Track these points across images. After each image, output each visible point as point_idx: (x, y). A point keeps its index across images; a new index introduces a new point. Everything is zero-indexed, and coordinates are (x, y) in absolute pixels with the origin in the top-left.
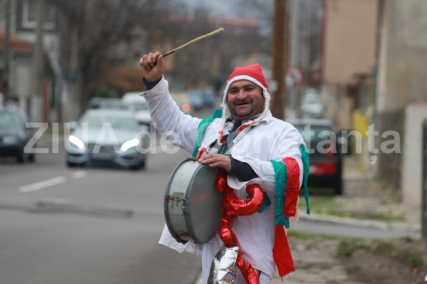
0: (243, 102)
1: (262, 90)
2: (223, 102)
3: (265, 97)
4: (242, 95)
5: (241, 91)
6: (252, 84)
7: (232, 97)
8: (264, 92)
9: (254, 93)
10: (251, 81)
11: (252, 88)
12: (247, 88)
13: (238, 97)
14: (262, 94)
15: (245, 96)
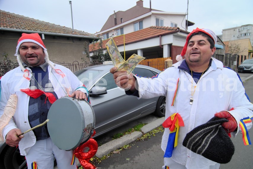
0: (31, 56)
1: (43, 49)
2: (17, 53)
3: (46, 54)
4: (30, 51)
5: (30, 49)
6: (37, 45)
7: (23, 52)
8: (44, 51)
9: (39, 51)
10: (36, 44)
11: (38, 47)
12: (34, 48)
13: (28, 53)
14: (43, 52)
15: (33, 52)
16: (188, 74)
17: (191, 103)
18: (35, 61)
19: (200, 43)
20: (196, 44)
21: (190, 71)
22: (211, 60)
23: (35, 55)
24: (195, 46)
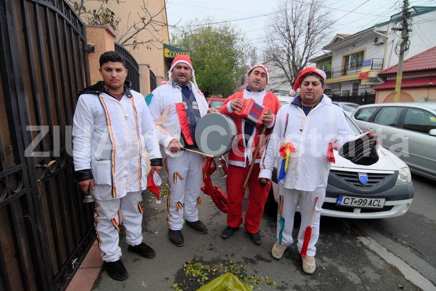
0: (182, 75)
1: (191, 71)
4: (183, 71)
5: (183, 69)
7: (177, 71)
9: (188, 72)
12: (186, 68)
13: (180, 72)
16: (300, 109)
17: (301, 132)
18: (184, 79)
19: (314, 84)
20: (311, 84)
21: (302, 106)
22: (323, 96)
23: (185, 75)
24: (310, 86)
